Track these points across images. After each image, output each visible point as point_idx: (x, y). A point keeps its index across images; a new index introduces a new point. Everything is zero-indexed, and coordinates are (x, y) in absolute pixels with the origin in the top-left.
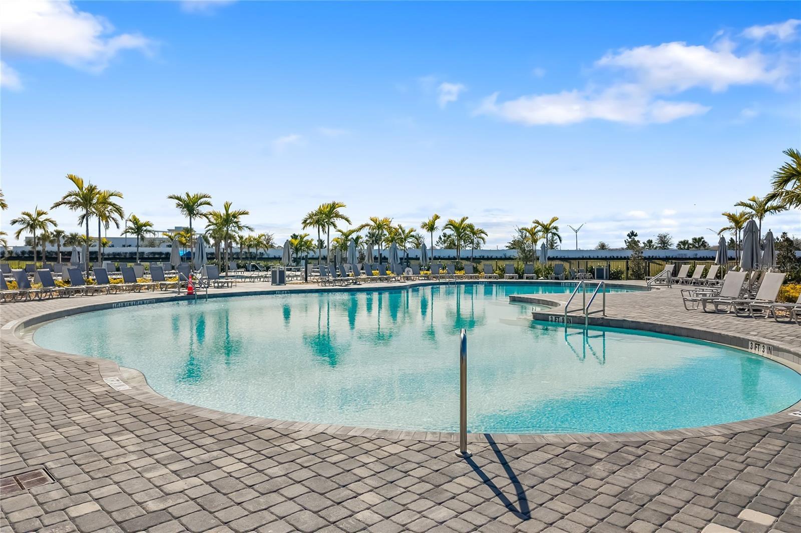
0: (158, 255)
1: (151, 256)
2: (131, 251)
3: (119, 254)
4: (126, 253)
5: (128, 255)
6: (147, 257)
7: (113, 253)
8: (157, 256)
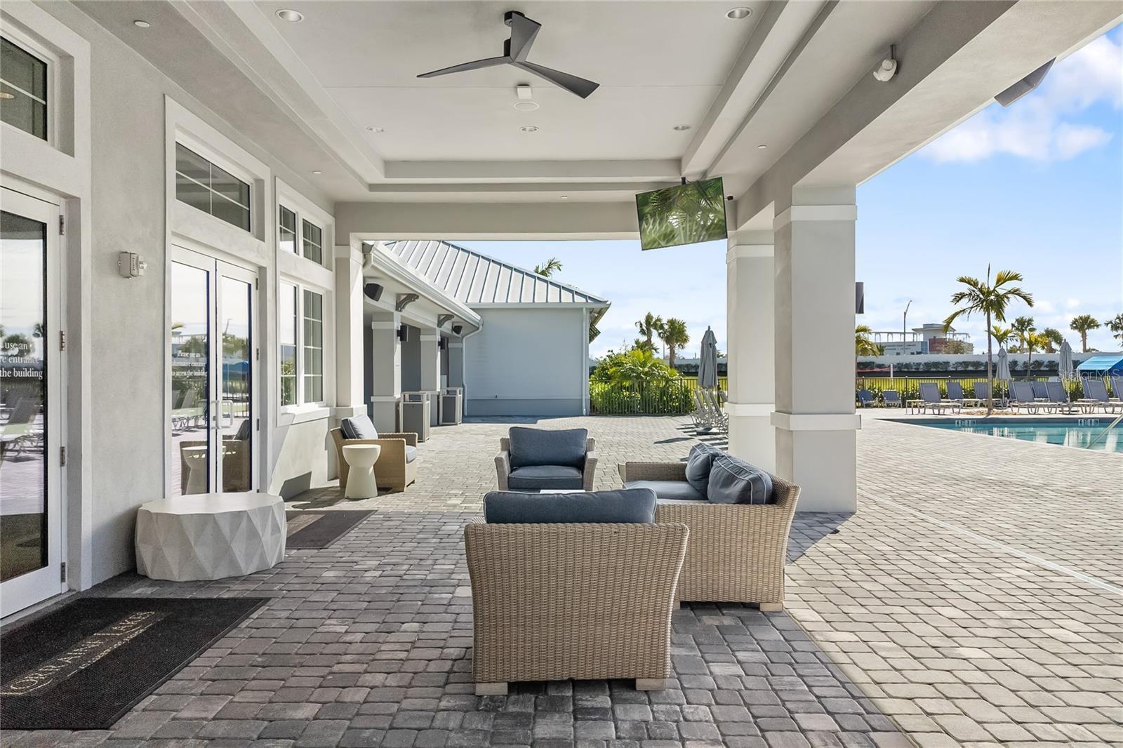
0: (972, 366)
1: (960, 369)
2: (926, 361)
3: (907, 366)
4: (919, 364)
5: (921, 367)
6: (954, 369)
7: (898, 364)
8: (970, 368)
